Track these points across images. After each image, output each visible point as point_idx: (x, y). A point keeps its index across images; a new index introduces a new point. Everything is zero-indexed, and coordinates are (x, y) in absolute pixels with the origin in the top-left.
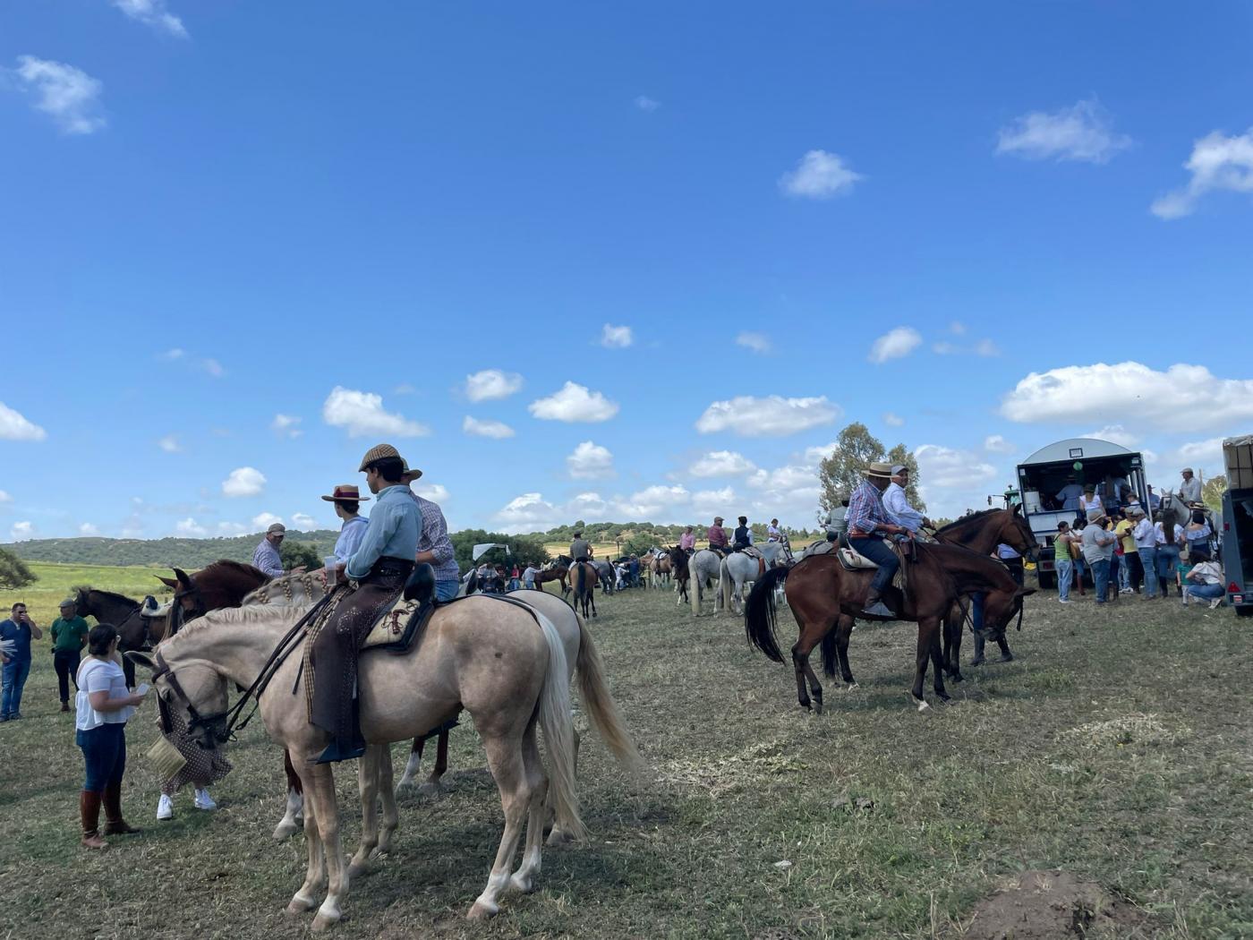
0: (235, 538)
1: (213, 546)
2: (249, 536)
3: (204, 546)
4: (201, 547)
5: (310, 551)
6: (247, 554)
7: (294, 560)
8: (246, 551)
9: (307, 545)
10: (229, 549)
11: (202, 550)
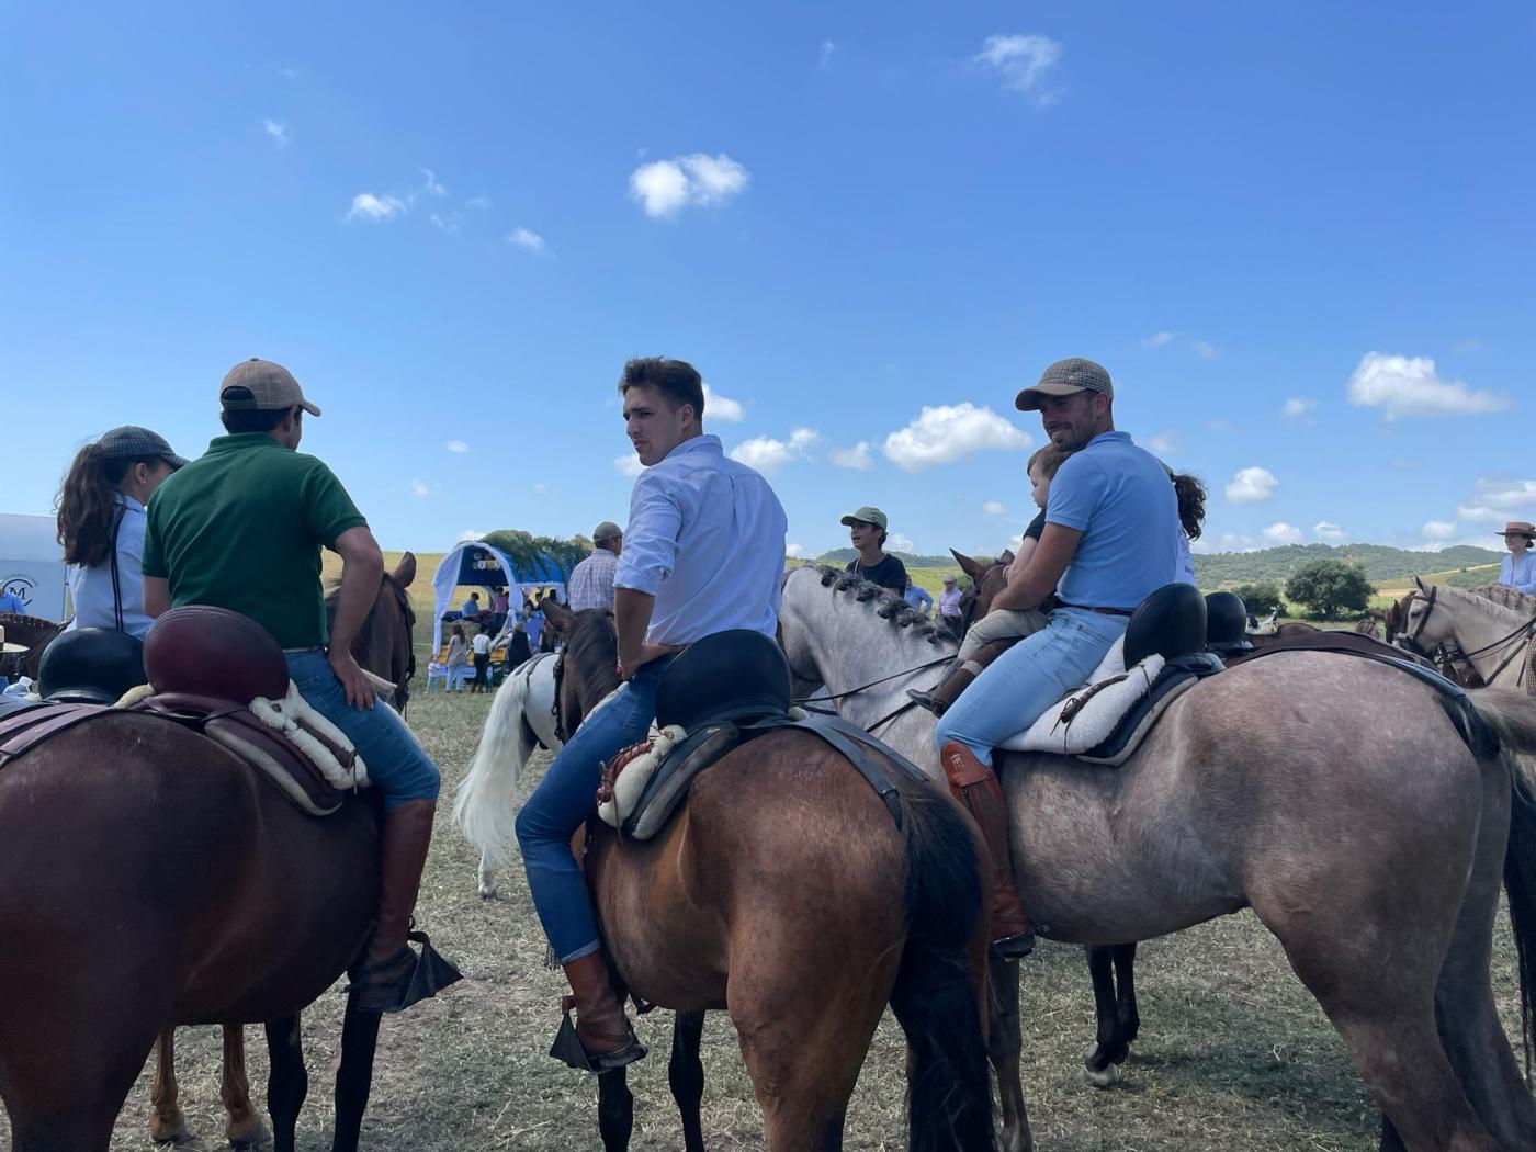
0: (1246, 554)
1: (1219, 563)
2: (1263, 552)
3: (1209, 563)
4: (1205, 564)
5: (1356, 573)
6: (1261, 573)
7: (1334, 582)
8: (1259, 569)
9: (1351, 563)
10: (1239, 566)
11: (1206, 568)
